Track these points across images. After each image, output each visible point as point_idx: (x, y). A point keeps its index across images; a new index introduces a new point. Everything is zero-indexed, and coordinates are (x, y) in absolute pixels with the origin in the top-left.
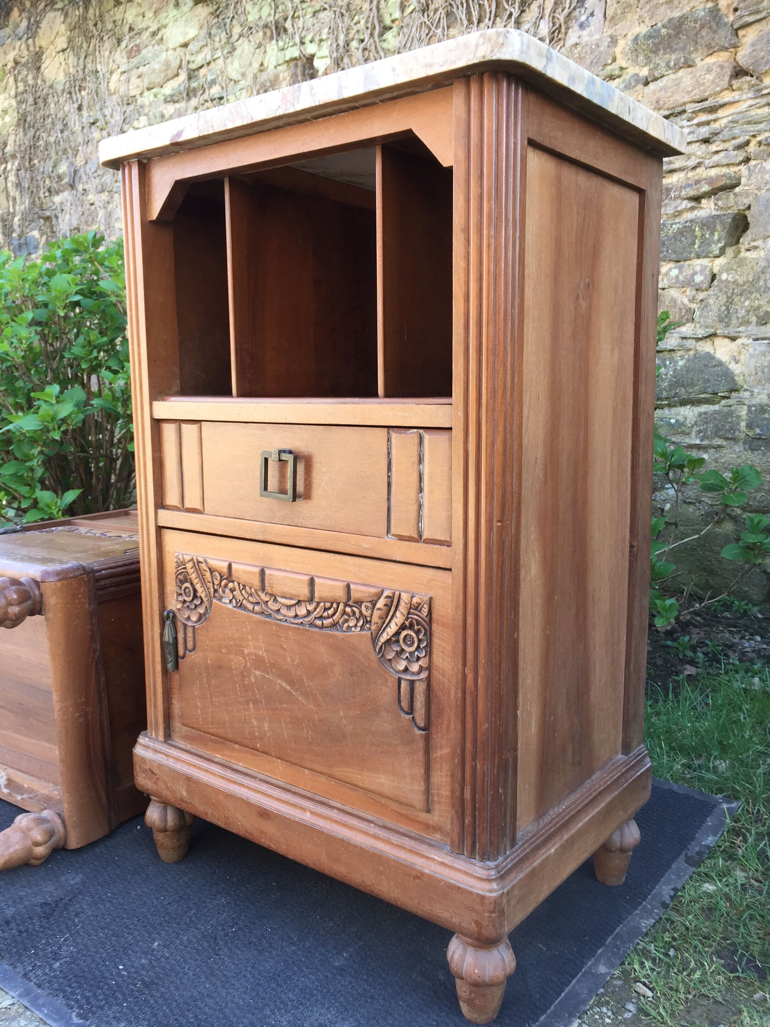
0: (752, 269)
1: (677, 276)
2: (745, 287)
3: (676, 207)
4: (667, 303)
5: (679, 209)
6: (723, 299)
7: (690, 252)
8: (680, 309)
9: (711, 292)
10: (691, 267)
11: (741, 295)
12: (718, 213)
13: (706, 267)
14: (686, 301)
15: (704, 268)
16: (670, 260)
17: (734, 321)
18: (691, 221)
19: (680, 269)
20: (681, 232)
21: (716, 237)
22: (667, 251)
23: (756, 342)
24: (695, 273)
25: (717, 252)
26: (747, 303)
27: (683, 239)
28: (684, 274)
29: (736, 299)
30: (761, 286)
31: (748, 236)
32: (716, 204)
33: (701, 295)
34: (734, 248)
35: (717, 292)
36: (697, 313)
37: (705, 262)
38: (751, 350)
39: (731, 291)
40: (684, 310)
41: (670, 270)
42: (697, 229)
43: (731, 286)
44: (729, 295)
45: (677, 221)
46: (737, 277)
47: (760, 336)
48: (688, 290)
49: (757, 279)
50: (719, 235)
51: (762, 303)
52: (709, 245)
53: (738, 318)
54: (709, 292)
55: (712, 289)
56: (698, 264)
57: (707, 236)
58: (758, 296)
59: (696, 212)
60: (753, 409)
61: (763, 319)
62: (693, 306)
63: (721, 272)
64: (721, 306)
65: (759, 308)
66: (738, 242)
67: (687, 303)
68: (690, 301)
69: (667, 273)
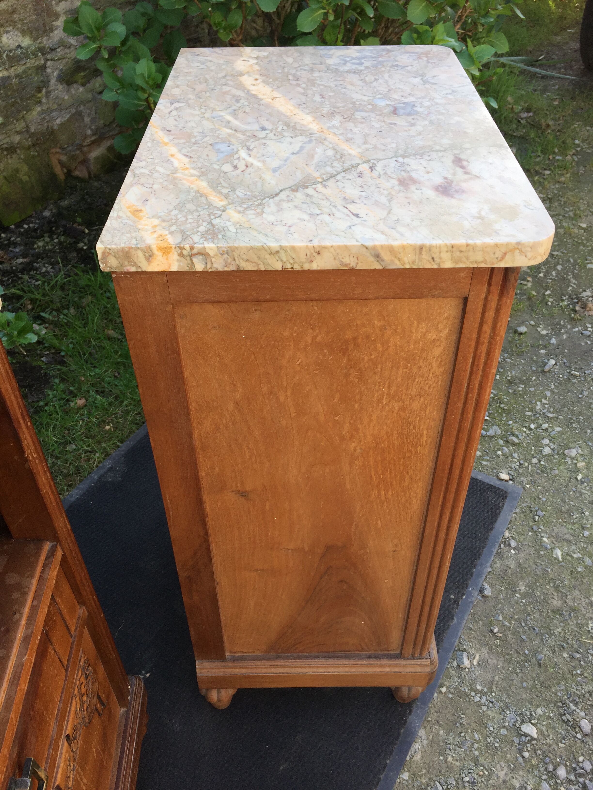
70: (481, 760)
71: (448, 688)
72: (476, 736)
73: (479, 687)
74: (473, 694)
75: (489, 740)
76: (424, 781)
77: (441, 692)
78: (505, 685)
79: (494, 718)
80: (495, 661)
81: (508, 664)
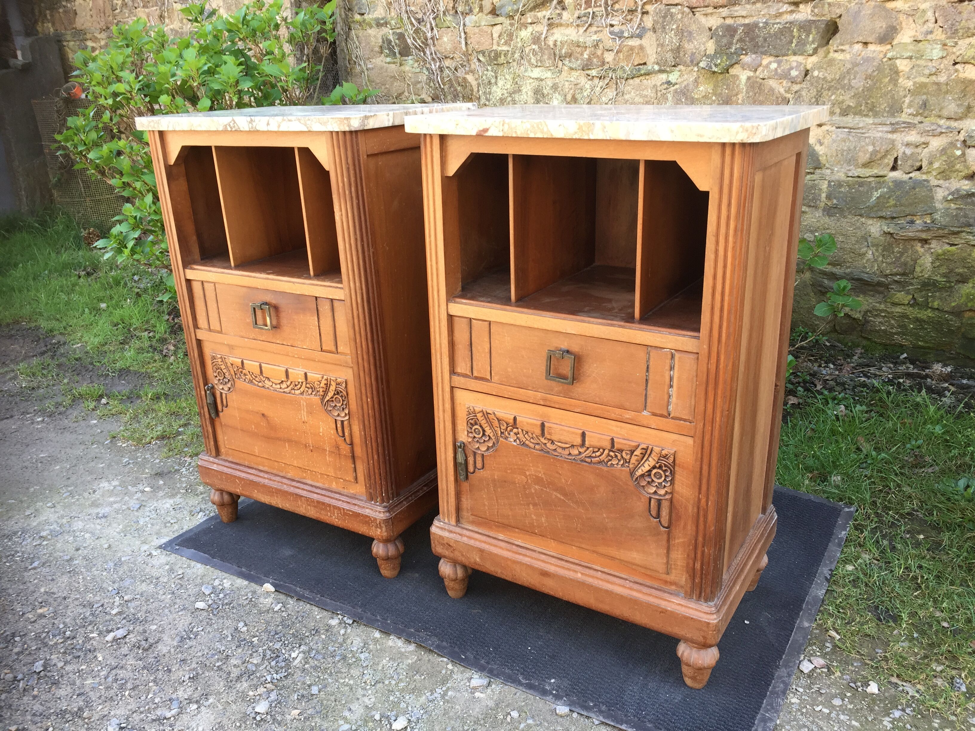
0: (839, 69)
1: (776, 69)
2: (832, 84)
3: (778, 9)
4: (766, 91)
5: (781, 11)
6: (813, 92)
7: (788, 50)
8: (777, 98)
9: (804, 85)
10: (788, 63)
11: (829, 90)
12: (814, 18)
13: (801, 64)
15: (799, 64)
16: (771, 55)
18: (791, 23)
19: (779, 63)
20: (781, 32)
21: (811, 39)
22: (769, 47)
23: (838, 130)
24: (792, 68)
25: (811, 52)
26: (833, 97)
27: (782, 37)
28: (782, 68)
29: (825, 93)
30: (845, 84)
31: (837, 40)
32: (812, 11)
33: (796, 87)
34: (825, 48)
35: (809, 86)
36: (791, 102)
37: (800, 58)
38: (834, 136)
39: (820, 86)
40: (780, 99)
41: (770, 63)
42: (795, 30)
43: (821, 82)
44: (819, 89)
45: (778, 21)
46: (827, 75)
47: (841, 125)
48: (785, 82)
49: (842, 78)
50: (813, 38)
51: (845, 98)
52: (804, 45)
54: (802, 85)
55: (805, 83)
56: (794, 60)
57: (803, 37)
58: (843, 92)
59: (794, 15)
60: (833, 184)
61: (845, 112)
62: (788, 96)
63: (813, 69)
64: (812, 98)
65: (843, 102)
66: (828, 43)
67: (784, 92)
68: (786, 91)
69: (767, 66)
70: (379, 686)
71: (452, 671)
72: (403, 684)
73: (450, 693)
74: (444, 689)
75: (397, 693)
76: (371, 647)
77: (447, 664)
78: (451, 714)
79: (418, 701)
80: (477, 710)
81: (475, 722)
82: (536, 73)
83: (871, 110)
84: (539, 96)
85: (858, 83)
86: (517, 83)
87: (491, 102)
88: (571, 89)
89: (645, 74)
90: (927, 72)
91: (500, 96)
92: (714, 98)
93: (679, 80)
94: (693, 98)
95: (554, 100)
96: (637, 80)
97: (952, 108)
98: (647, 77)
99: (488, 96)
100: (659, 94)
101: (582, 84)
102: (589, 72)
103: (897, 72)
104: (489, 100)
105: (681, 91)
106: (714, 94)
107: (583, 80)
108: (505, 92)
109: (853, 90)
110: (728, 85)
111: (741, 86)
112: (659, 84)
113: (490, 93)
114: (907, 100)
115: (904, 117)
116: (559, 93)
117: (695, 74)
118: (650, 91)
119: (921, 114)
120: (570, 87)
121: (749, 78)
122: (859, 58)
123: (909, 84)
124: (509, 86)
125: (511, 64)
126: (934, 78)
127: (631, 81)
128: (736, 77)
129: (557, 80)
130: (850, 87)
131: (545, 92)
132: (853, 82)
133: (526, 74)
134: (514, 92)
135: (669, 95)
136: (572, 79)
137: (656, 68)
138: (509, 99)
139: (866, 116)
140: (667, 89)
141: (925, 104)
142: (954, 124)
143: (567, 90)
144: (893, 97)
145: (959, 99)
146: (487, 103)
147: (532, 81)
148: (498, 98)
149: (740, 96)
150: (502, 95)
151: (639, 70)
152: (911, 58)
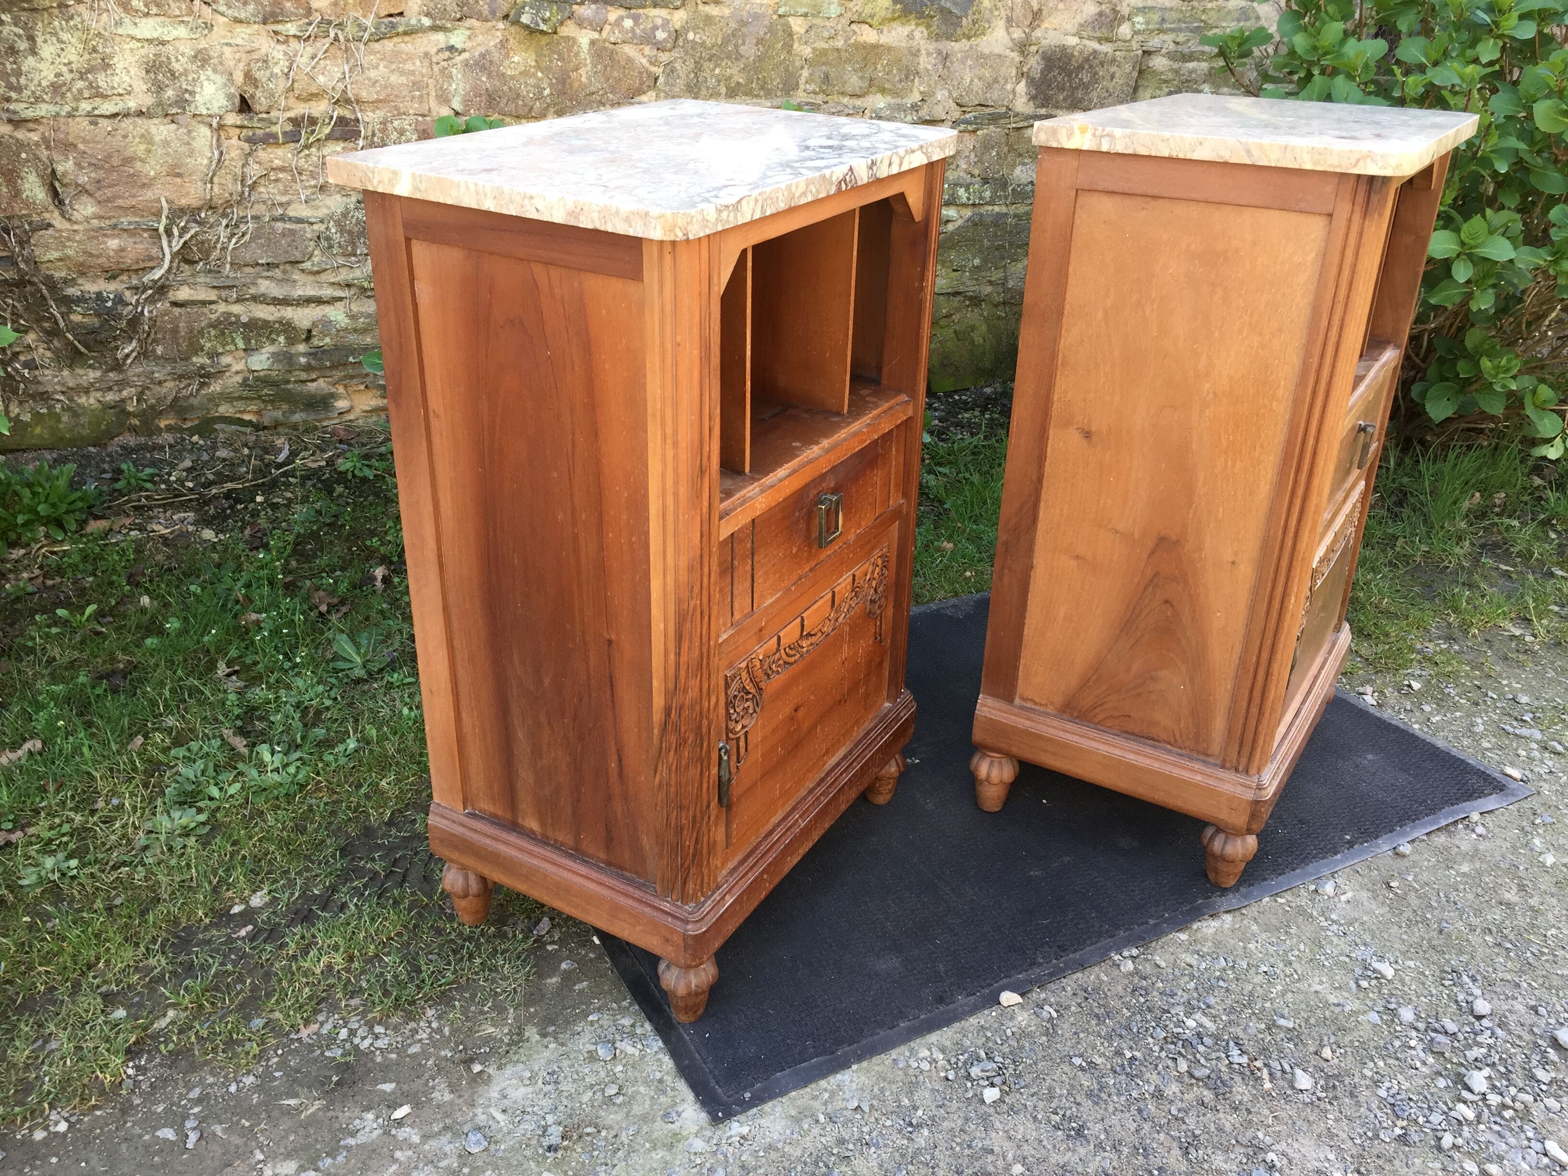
0: (720, 30)
1: (632, 29)
2: (714, 51)
6: (691, 63)
9: (675, 54)
10: (649, 19)
11: (710, 60)
14: (644, 61)
15: (666, 22)
16: (620, 6)
17: (704, 92)
19: (636, 19)
24: (656, 28)
26: (717, 71)
28: (641, 27)
29: (705, 64)
30: (731, 52)
33: (664, 57)
35: (683, 54)
36: (661, 80)
37: (663, 13)
39: (699, 54)
41: (621, 18)
43: (699, 49)
44: (697, 59)
46: (705, 38)
48: (648, 49)
49: (726, 41)
51: (733, 72)
53: (708, 88)
54: (673, 54)
55: (677, 50)
56: (658, 14)
58: (729, 63)
61: (734, 91)
62: (657, 70)
63: (685, 30)
65: (730, 78)
67: (647, 65)
68: (651, 63)
69: (619, 22)
73: (1334, 917)
74: (1322, 919)
78: (1374, 928)
79: (1338, 945)
80: (1374, 907)
81: (1393, 915)
82: (148, 28)
83: (762, 88)
84: (160, 76)
85: (749, 50)
86: (95, 50)
87: (26, 93)
88: (239, 61)
89: (406, 33)
90: (826, 34)
91: (51, 77)
92: (540, 74)
93: (468, 45)
94: (503, 75)
95: (206, 83)
96: (388, 45)
97: (854, 82)
98: (407, 38)
99: (13, 80)
100: (436, 69)
101: (263, 51)
102: (279, 27)
103: (791, 35)
104: (19, 89)
105: (477, 64)
106: (538, 67)
107: (265, 45)
108: (65, 69)
109: (743, 60)
110: (559, 54)
111: (582, 55)
112: (433, 51)
113: (18, 73)
114: (805, 73)
115: (801, 96)
116: (215, 71)
117: (499, 34)
118: (418, 63)
119: (824, 92)
120: (238, 56)
121: (593, 43)
122: (745, 14)
123: (807, 51)
124: (74, 58)
125: (71, 10)
126: (831, 42)
127: (377, 46)
128: (571, 41)
129: (203, 44)
130: (739, 56)
131: (177, 67)
132: (743, 49)
133: (120, 31)
134: (88, 71)
135: (454, 71)
136: (239, 41)
137: (427, 22)
138: (80, 84)
139: (757, 96)
140: (450, 59)
141: (827, 78)
142: (858, 102)
143: (232, 63)
144: (787, 70)
145: (861, 69)
146: (13, 95)
147: (135, 45)
148: (44, 83)
149: (582, 71)
150: (58, 75)
151: (393, 26)
152: (805, 15)
